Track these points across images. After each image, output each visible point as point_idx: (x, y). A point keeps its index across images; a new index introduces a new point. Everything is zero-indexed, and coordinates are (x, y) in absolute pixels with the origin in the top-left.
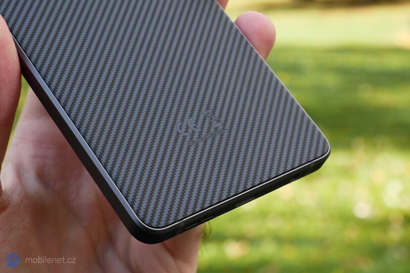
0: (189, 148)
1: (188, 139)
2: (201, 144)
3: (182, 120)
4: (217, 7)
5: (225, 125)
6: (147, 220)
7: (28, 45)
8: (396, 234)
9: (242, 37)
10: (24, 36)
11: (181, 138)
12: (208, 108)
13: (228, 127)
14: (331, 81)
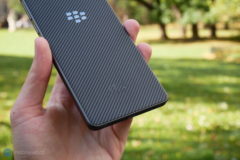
0: (112, 96)
1: (112, 92)
2: (117, 95)
3: (111, 85)
4: (132, 41)
5: (127, 87)
6: (93, 122)
7: (56, 55)
8: (203, 138)
9: (140, 53)
10: (55, 51)
11: (110, 91)
12: (122, 81)
13: (129, 88)
14: (176, 73)
